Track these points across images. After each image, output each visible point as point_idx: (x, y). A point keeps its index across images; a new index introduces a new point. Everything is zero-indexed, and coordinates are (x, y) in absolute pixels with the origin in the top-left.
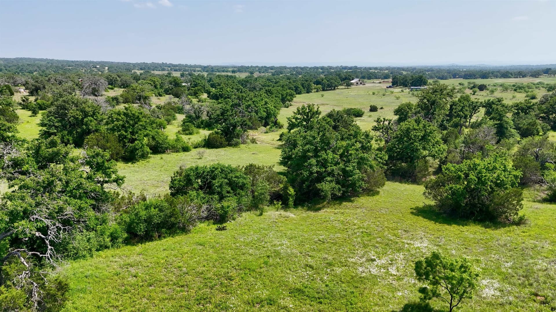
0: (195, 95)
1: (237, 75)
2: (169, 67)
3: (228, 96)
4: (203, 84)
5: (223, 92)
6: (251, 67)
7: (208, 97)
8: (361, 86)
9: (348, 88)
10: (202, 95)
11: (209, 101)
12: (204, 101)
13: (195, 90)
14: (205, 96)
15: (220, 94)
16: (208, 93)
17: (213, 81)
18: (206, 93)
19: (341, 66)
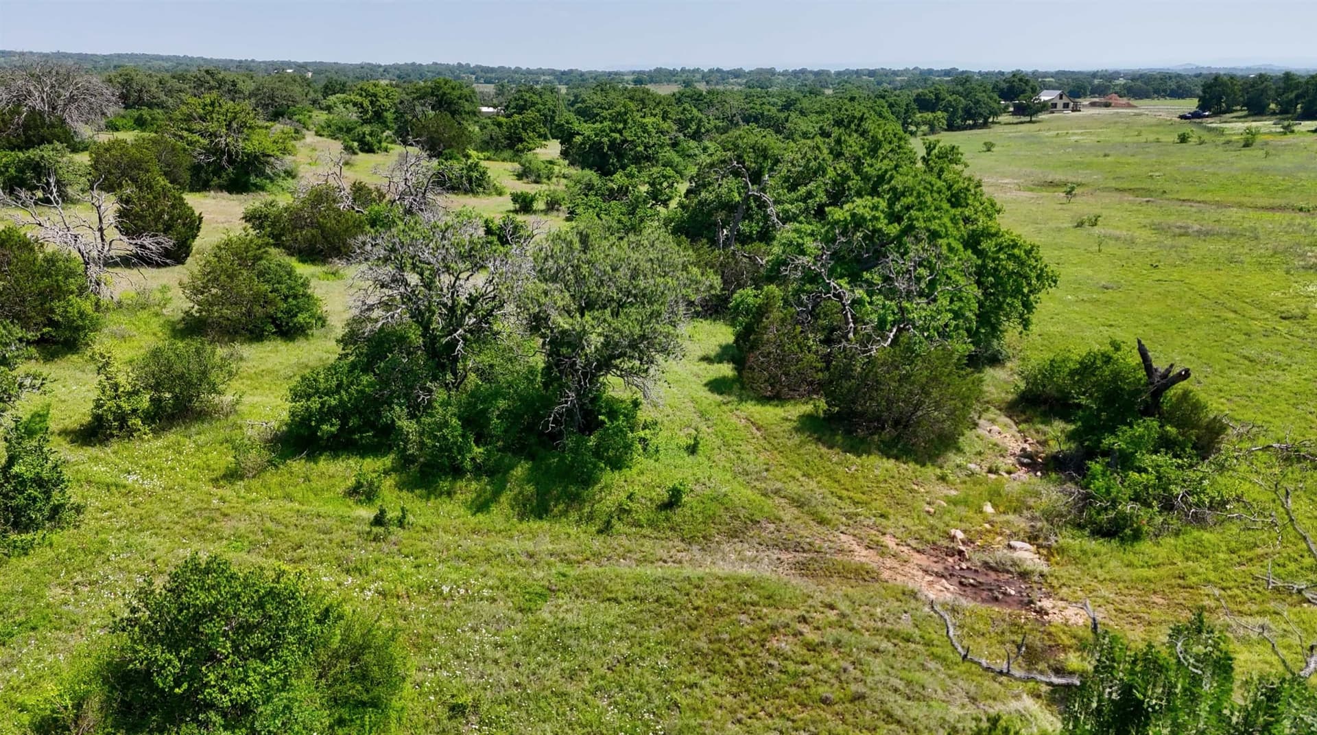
0: (511, 146)
1: (652, 88)
2: (473, 73)
3: (646, 148)
4: (549, 105)
5: (626, 134)
6: (683, 70)
7: (565, 154)
8: (1069, 113)
9: (1031, 122)
10: (542, 146)
11: (565, 171)
12: (544, 172)
13: (509, 128)
14: (552, 149)
15: (613, 143)
16: (566, 136)
17: (583, 101)
18: (555, 137)
19: (916, 68)
